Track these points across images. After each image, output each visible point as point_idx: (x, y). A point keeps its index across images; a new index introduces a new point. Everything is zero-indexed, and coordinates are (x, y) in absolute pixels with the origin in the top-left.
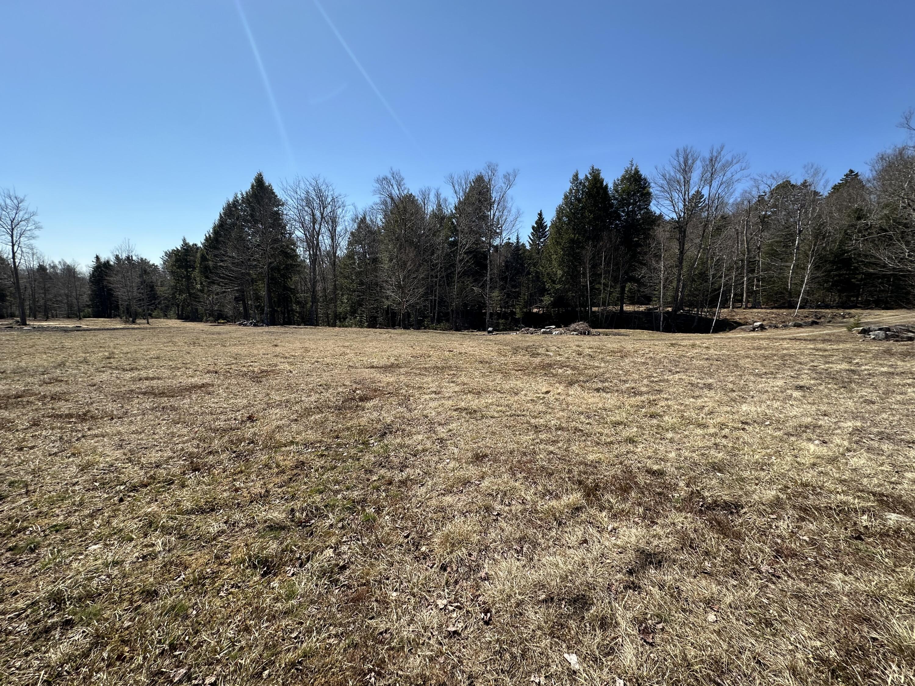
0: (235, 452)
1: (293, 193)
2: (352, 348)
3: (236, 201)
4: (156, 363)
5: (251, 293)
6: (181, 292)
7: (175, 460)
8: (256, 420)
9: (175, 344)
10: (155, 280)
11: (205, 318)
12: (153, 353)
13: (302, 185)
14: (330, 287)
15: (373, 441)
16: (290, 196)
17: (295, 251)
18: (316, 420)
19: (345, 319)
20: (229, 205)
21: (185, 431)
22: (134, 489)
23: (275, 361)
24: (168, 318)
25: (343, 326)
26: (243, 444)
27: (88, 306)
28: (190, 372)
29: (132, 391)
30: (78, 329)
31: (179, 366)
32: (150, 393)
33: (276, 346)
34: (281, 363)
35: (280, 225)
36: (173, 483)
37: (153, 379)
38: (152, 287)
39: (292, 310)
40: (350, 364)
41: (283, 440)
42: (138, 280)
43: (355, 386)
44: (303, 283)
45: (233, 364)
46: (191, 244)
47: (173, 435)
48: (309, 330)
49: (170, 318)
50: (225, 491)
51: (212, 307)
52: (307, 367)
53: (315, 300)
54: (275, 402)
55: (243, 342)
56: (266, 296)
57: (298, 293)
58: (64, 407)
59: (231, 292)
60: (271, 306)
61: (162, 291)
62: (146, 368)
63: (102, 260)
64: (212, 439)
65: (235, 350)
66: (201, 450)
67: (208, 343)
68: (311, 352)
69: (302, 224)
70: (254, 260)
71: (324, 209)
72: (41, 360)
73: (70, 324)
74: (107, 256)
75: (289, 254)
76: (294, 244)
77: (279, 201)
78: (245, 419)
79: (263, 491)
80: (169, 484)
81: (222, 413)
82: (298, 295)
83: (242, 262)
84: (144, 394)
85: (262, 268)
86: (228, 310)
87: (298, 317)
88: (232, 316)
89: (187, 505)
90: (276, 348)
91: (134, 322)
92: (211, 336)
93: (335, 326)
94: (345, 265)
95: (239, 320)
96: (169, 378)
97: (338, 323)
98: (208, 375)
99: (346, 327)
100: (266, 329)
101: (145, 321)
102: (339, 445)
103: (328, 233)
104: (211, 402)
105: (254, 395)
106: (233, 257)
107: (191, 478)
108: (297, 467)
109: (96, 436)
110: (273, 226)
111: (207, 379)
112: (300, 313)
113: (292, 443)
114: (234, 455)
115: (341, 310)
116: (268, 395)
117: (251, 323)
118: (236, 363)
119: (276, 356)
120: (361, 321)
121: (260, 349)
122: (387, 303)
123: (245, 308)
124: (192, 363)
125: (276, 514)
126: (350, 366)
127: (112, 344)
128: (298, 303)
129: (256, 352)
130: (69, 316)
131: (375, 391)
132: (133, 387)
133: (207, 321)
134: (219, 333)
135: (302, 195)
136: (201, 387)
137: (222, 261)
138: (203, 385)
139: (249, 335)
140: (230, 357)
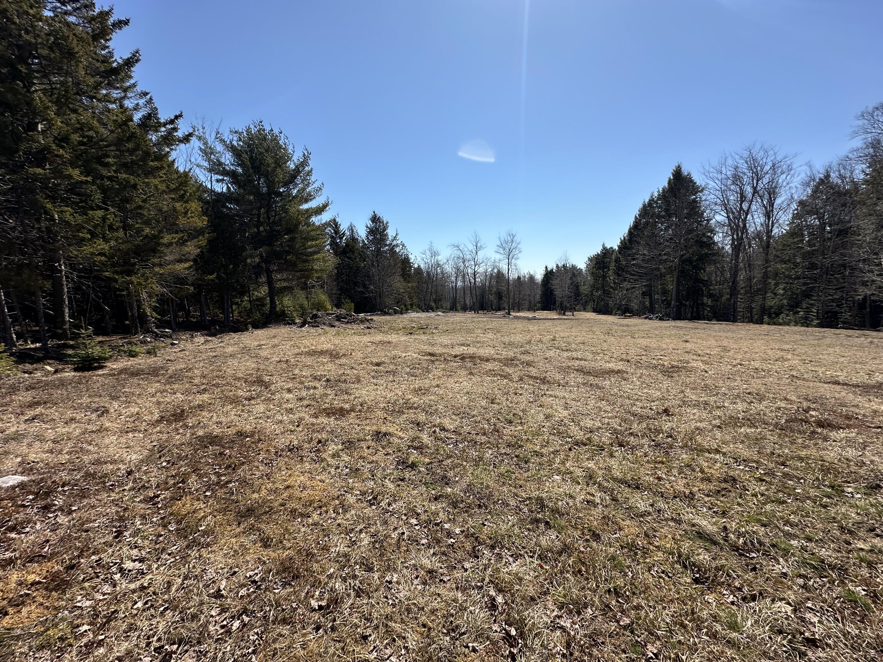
0: (654, 441)
1: (716, 175)
2: (795, 353)
3: (651, 200)
4: (582, 347)
5: (659, 287)
6: (598, 289)
7: (604, 430)
8: (672, 415)
9: (594, 333)
10: (579, 281)
11: (614, 312)
12: (579, 340)
13: (730, 162)
14: (758, 275)
15: (850, 490)
16: (713, 179)
17: (711, 238)
18: (747, 433)
19: (777, 315)
20: (644, 206)
21: (609, 408)
22: (577, 444)
23: (687, 357)
24: (586, 312)
25: (775, 324)
26: (661, 435)
27: (539, 302)
28: (607, 358)
29: (569, 367)
30: (534, 318)
31: (599, 351)
32: (580, 370)
33: (686, 341)
34: (693, 360)
35: (696, 213)
36: (603, 450)
37: (581, 360)
38: (577, 287)
39: (703, 304)
40: (794, 373)
41: (706, 445)
42: (569, 282)
43: (805, 404)
44: (718, 273)
45: (643, 355)
46: (608, 247)
47: (600, 409)
48: (724, 326)
49: (588, 312)
50: (648, 475)
51: (621, 301)
52: (726, 368)
53: (734, 291)
54: (691, 401)
55: (651, 335)
56: (674, 290)
57: (711, 284)
58: (534, 372)
59: (640, 287)
60: (678, 300)
61: (585, 289)
62: (576, 350)
63: (549, 269)
64: (632, 422)
65: (644, 342)
66: (623, 429)
67: (619, 334)
68: (732, 352)
69: (725, 205)
70: (665, 254)
71: (758, 181)
72: (518, 338)
73: (530, 315)
74: (552, 266)
75: (704, 242)
76: (712, 231)
77: (698, 187)
78: (660, 411)
79: (687, 492)
80: (601, 450)
81: (637, 400)
82: (712, 287)
83: (653, 258)
84: (577, 370)
85: (673, 261)
86: (634, 305)
87: (709, 312)
88: (637, 310)
89: (618, 474)
90: (687, 344)
91: (564, 314)
92: (621, 328)
93: (762, 323)
94: (784, 245)
95: (645, 314)
96: (592, 361)
97: (766, 318)
98: (621, 363)
99: (780, 324)
100: (672, 323)
101: (571, 314)
102: (786, 475)
103: (761, 210)
104: (627, 387)
105: (667, 389)
106: (644, 254)
107: (618, 451)
108: (725, 481)
109: (551, 396)
110: (689, 216)
111: (620, 366)
112: (711, 307)
113: (717, 451)
114: (653, 443)
115: (772, 304)
116: (683, 392)
117: (657, 317)
118: (646, 355)
119: (687, 352)
120: (806, 318)
121: (668, 344)
122: (862, 292)
123: (651, 302)
124: (608, 350)
125: (705, 523)
126: (793, 376)
127: (554, 330)
128: (711, 296)
129: (665, 346)
130: (529, 310)
131: (848, 417)
132: (570, 364)
133: (615, 314)
134: (628, 326)
135: (729, 173)
136: (617, 373)
137: (634, 259)
138: (619, 372)
139: (656, 329)
140: (641, 348)
